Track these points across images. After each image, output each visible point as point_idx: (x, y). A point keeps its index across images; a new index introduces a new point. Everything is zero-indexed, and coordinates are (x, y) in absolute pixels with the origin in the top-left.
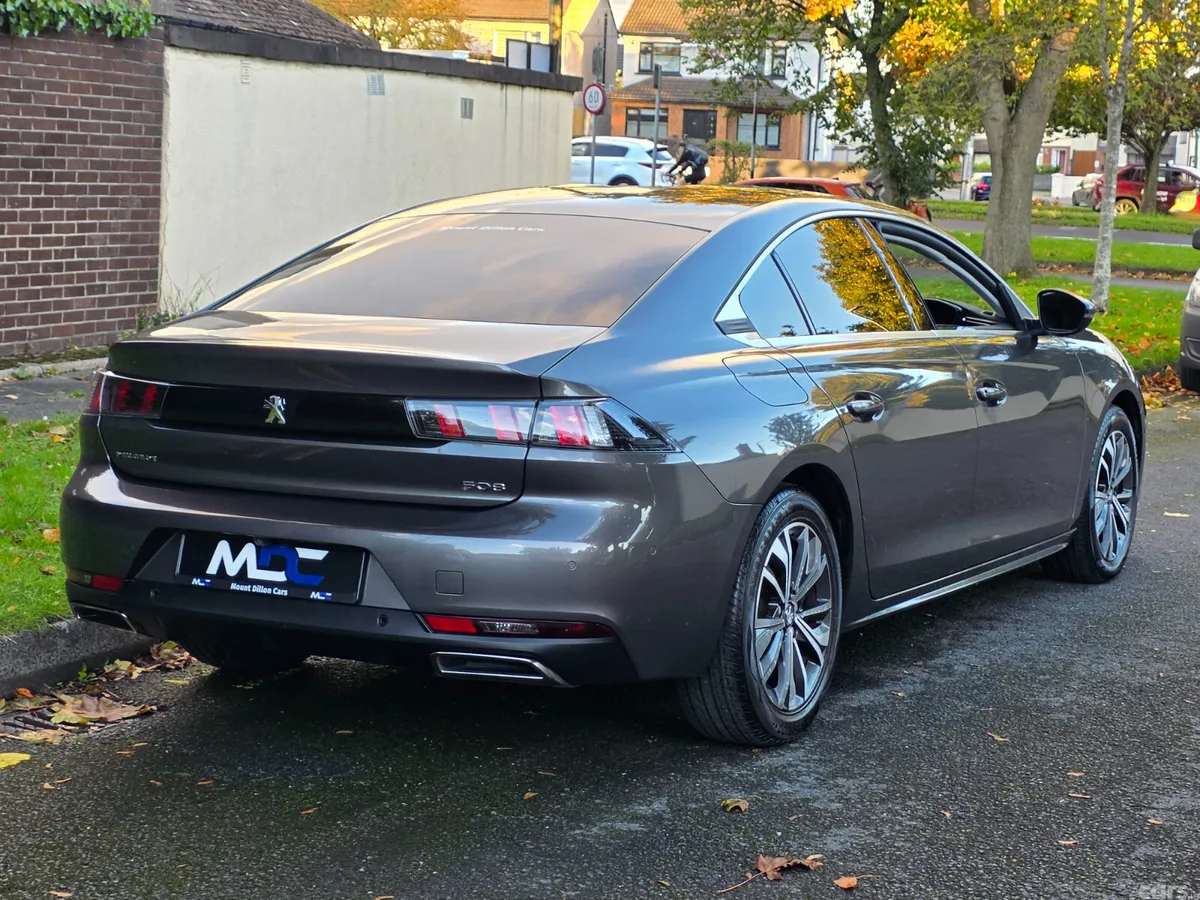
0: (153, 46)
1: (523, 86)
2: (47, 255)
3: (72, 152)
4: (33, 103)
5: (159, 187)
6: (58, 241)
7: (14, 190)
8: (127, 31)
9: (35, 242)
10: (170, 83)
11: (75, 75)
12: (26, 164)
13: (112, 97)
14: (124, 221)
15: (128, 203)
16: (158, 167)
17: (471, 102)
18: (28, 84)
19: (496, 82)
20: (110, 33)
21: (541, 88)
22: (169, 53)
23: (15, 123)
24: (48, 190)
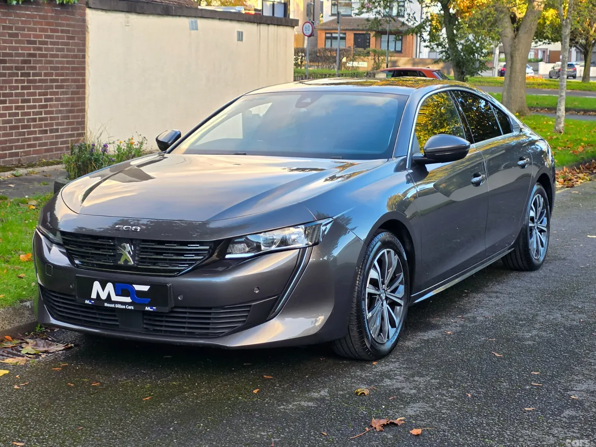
0: (80, 8)
1: (268, 24)
2: (28, 114)
3: (40, 62)
4: (20, 38)
5: (85, 79)
6: (34, 107)
7: (11, 81)
9: (22, 108)
10: (89, 26)
11: (41, 24)
12: (17, 68)
13: (60, 34)
14: (67, 96)
15: (69, 87)
16: (84, 69)
17: (242, 33)
18: (17, 29)
19: (254, 23)
20: (58, 2)
21: (278, 25)
22: (88, 11)
23: (11, 48)
24: (29, 81)
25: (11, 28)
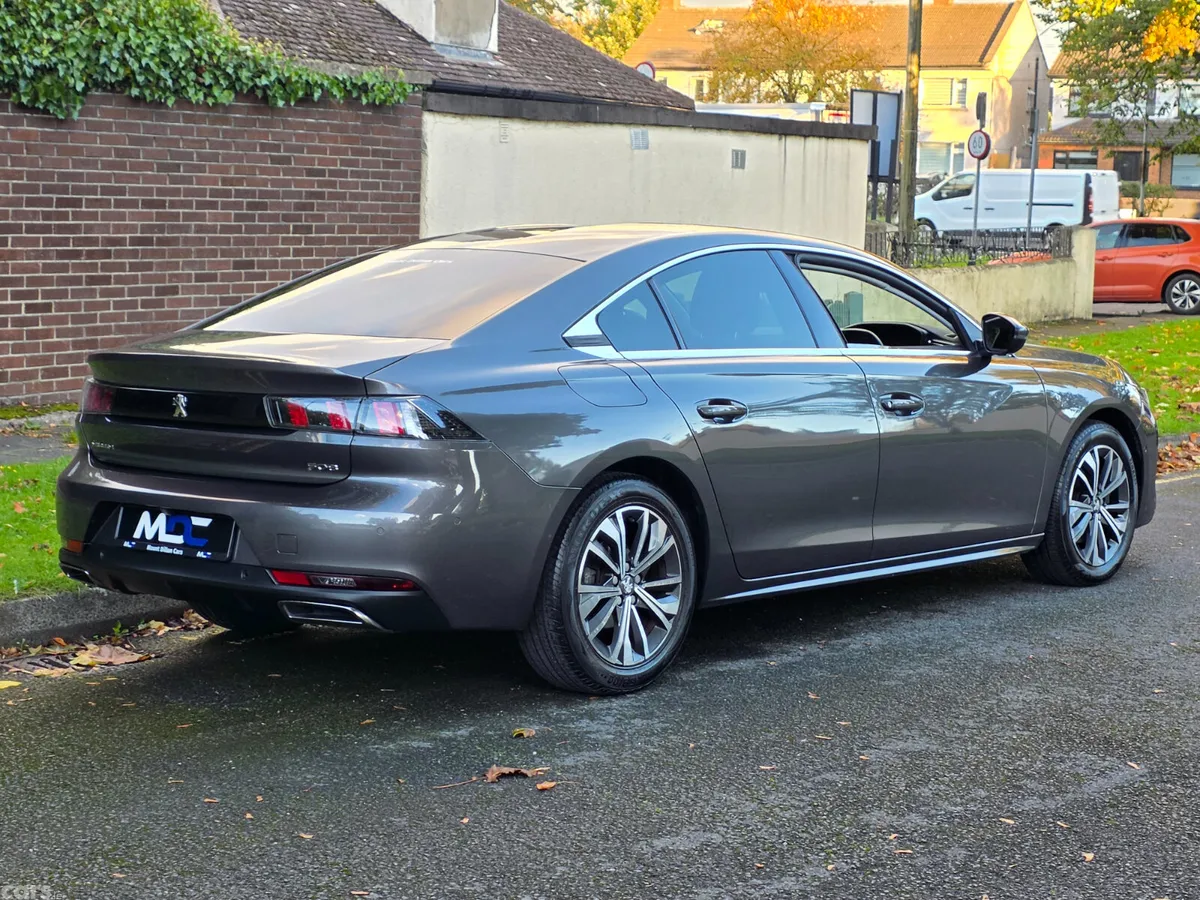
0: (411, 111)
1: (805, 136)
3: (332, 207)
4: (293, 165)
7: (275, 241)
8: (380, 99)
10: (428, 144)
11: (334, 140)
12: (286, 218)
13: (371, 158)
16: (417, 219)
17: (743, 153)
18: (288, 149)
19: (772, 133)
20: (364, 101)
21: (828, 137)
22: (427, 117)
23: (275, 183)
24: (309, 241)
25: (277, 148)
